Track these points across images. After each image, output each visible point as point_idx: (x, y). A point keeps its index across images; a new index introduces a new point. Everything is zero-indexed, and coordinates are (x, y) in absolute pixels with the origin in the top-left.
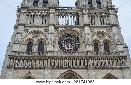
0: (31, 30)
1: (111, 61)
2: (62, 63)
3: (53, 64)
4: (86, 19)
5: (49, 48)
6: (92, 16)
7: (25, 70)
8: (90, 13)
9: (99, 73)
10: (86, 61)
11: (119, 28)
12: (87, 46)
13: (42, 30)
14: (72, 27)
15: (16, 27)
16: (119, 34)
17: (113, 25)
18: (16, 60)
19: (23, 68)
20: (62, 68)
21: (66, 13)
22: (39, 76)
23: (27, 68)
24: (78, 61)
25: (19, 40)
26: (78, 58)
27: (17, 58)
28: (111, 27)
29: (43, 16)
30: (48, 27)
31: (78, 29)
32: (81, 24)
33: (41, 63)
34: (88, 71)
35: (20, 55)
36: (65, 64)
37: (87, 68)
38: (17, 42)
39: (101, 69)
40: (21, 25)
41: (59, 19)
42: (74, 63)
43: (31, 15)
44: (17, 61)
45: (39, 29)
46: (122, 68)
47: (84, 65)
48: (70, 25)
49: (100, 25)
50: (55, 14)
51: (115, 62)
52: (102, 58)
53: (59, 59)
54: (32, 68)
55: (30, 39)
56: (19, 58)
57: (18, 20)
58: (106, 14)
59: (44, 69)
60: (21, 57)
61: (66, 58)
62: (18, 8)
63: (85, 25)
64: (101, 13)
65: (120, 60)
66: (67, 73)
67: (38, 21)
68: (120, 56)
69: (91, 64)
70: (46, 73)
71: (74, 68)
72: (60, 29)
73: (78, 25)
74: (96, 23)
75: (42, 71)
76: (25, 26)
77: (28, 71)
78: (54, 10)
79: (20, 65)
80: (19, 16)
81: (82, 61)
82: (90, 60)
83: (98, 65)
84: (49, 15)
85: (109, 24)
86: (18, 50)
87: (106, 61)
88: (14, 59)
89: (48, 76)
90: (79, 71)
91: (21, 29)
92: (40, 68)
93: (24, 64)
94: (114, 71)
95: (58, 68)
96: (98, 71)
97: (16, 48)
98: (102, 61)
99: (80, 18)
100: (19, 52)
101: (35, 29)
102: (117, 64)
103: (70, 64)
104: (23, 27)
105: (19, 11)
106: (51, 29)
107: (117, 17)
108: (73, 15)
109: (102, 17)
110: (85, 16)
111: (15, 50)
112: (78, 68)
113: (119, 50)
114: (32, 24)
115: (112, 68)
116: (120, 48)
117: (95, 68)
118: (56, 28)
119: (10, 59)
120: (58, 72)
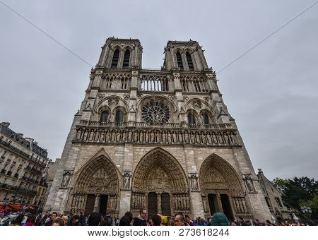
0: (107, 95)
1: (214, 136)
2: (147, 137)
3: (136, 139)
4: (177, 84)
5: (130, 117)
6: (184, 81)
7: (96, 146)
8: (181, 77)
9: (199, 152)
10: (180, 135)
11: (221, 95)
12: (180, 116)
13: (121, 95)
14: (160, 93)
15: (88, 92)
16: (221, 102)
17: (212, 92)
18: (85, 132)
19: (94, 144)
20: (148, 144)
21: (151, 77)
22: (116, 155)
23: (100, 144)
24: (170, 135)
25: (92, 106)
26: (168, 131)
27: (87, 129)
28: (210, 94)
29: (122, 80)
30: (129, 92)
31: (167, 96)
32: (171, 89)
33: (118, 136)
34: (184, 150)
35: (91, 126)
36: (152, 139)
37: (182, 145)
38: (88, 109)
39: (202, 147)
40: (95, 88)
41: (143, 84)
42: (164, 137)
43: (108, 78)
44: (86, 134)
45: (118, 94)
46: (231, 147)
47: (178, 140)
48: (157, 90)
49: (195, 92)
50: (138, 76)
51: (221, 138)
52: (202, 131)
53: (143, 132)
54: (106, 144)
55: (105, 106)
56: (90, 130)
57: (91, 83)
58: (201, 78)
59: (123, 144)
60: (93, 129)
61: (153, 131)
62: (92, 69)
63: (176, 91)
64: (195, 78)
65: (227, 135)
66: (155, 151)
67: (116, 85)
68: (227, 130)
69: (187, 140)
70: (126, 150)
71: (164, 145)
72: (145, 95)
73: (167, 90)
74: (190, 88)
75: (120, 148)
76: (100, 91)
77: (101, 147)
78: (137, 72)
79: (91, 139)
80: (92, 79)
81: (174, 135)
82: (186, 135)
83: (198, 141)
84: (130, 78)
85: (207, 91)
86: (89, 119)
87: (208, 136)
88: (82, 130)
89: (129, 154)
90: (172, 148)
91: (94, 93)
92: (118, 144)
93: (96, 138)
94: (221, 150)
95: (142, 145)
96: (198, 149)
97: (86, 116)
98: (203, 136)
99: (170, 83)
100: (90, 122)
101: (112, 94)
102: (224, 141)
103: (158, 139)
104: (97, 91)
105: (93, 73)
106: (134, 94)
107: (216, 83)
108: (160, 80)
109: (197, 82)
110: (175, 80)
111: (85, 119)
112: (170, 145)
113: (224, 122)
114: (108, 88)
115: (217, 147)
116: (225, 120)
117: (194, 146)
118: (139, 93)
119: (78, 131)
120: (142, 150)
